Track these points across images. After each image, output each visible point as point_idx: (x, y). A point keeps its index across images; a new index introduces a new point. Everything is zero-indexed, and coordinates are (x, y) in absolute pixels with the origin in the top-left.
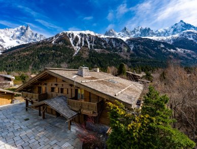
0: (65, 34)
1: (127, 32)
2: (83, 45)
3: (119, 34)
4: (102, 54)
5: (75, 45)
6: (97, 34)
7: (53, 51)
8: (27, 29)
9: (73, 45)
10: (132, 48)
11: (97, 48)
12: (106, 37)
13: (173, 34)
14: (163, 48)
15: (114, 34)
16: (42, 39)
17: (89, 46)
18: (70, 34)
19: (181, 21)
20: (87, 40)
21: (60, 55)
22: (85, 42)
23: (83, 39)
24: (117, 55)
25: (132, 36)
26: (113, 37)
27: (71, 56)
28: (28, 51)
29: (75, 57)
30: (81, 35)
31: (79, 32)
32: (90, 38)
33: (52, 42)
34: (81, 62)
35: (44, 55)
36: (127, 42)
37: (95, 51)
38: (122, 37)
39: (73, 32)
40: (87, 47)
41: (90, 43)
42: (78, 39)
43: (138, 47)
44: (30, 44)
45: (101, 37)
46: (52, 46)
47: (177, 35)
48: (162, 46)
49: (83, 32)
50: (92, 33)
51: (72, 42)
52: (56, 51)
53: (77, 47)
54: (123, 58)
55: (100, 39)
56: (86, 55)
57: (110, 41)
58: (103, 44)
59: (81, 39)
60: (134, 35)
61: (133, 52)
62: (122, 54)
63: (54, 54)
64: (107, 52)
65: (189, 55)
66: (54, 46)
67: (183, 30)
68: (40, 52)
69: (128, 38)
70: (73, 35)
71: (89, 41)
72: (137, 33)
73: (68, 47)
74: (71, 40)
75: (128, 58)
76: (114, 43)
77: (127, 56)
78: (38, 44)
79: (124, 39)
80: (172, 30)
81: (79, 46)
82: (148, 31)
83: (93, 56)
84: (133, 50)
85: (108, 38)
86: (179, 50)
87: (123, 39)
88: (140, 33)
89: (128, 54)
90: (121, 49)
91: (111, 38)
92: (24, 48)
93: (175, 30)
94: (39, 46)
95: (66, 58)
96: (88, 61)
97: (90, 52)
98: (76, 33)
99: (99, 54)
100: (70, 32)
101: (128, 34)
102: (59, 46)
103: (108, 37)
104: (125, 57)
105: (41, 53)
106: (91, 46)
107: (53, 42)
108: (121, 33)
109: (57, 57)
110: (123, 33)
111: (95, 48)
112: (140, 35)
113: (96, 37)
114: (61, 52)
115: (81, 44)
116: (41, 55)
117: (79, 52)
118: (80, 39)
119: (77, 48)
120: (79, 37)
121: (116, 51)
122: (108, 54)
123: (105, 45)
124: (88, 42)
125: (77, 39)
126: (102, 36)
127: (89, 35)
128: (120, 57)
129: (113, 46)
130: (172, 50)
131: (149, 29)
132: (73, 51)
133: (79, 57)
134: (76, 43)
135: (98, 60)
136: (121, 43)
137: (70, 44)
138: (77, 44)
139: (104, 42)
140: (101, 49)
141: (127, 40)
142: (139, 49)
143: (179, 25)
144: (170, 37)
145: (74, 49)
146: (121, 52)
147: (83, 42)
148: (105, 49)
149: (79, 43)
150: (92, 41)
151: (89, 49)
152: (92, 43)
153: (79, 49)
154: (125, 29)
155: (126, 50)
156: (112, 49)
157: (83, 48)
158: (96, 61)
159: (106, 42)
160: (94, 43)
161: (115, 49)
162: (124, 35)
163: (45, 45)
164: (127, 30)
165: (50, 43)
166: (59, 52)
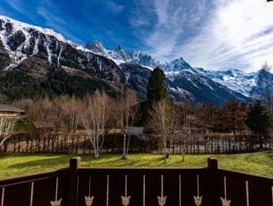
1: (122, 53)
3: (110, 53)
4: (76, 78)
5: (13, 49)
6: (69, 42)
10: (127, 78)
11: (68, 66)
12: (87, 50)
13: (174, 70)
15: (101, 51)
17: (50, 59)
19: (181, 58)
20: (46, 45)
22: (42, 48)
23: (37, 41)
25: (129, 61)
26: (99, 54)
29: (8, 73)
30: (35, 33)
31: (27, 26)
32: (54, 44)
34: (25, 86)
36: (121, 68)
37: (63, 70)
38: (114, 58)
40: (47, 59)
41: (53, 52)
42: (24, 39)
43: (136, 78)
45: (78, 48)
47: (177, 73)
49: (39, 29)
50: (60, 37)
51: (4, 39)
53: (19, 54)
54: (114, 89)
55: (74, 51)
56: (39, 74)
57: (93, 59)
58: (81, 61)
59: (32, 41)
60: (131, 60)
61: (129, 84)
62: (112, 84)
64: (86, 76)
65: (187, 96)
67: (182, 68)
69: (122, 61)
70: (9, 26)
71: (50, 48)
72: (135, 58)
75: (122, 92)
76: (100, 63)
77: (120, 87)
79: (118, 62)
80: (173, 65)
81: (23, 52)
82: (149, 60)
83: (56, 78)
84: (129, 81)
85: (90, 53)
86: (179, 89)
87: (115, 61)
88: (139, 60)
89: (121, 85)
90: (111, 75)
91: (97, 55)
93: (176, 66)
96: (43, 85)
97: (51, 69)
98: (20, 26)
99: (70, 77)
101: (124, 57)
103: (91, 51)
104: (117, 89)
106: (54, 60)
108: (112, 51)
110: (116, 53)
111: (62, 63)
112: (139, 62)
113: (68, 46)
115: (31, 49)
117: (21, 64)
118: (27, 39)
119: (17, 56)
120: (28, 36)
121: (104, 77)
122: (89, 79)
123: (85, 63)
124: (48, 50)
125: (20, 37)
126: (80, 48)
127: (52, 37)
128: (109, 87)
129: (98, 68)
131: (150, 57)
132: (4, 58)
133: (20, 74)
134: (16, 45)
135: (67, 86)
136: (113, 67)
138: (20, 48)
139: (82, 58)
140: (76, 68)
141: (122, 65)
142: (137, 81)
143: (180, 62)
144: (171, 73)
145: (8, 56)
146: (111, 80)
147: (36, 47)
148: (83, 70)
149: (25, 47)
150: (59, 51)
151: (48, 63)
152: (58, 55)
153: (23, 59)
154: (120, 49)
155: (119, 79)
156: (97, 72)
157: (34, 59)
158: (63, 89)
159: (87, 59)
160: (62, 55)
161: (101, 73)
162: (117, 56)
164: (122, 50)
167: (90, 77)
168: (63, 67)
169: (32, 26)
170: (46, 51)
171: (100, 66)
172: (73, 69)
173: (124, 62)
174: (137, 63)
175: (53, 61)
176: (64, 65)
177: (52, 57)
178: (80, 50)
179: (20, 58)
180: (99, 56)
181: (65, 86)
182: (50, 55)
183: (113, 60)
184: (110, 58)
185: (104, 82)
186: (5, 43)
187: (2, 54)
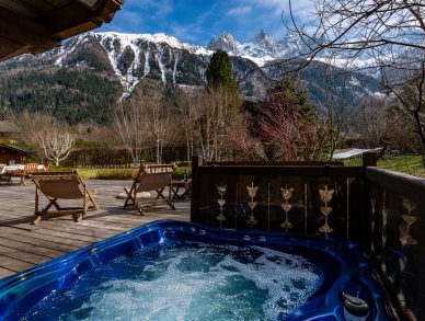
0: (94, 41)
1: (267, 43)
2: (146, 72)
3: (246, 48)
5: (124, 73)
6: (186, 46)
7: (58, 87)
9: (118, 73)
11: (187, 83)
12: (210, 52)
14: (356, 88)
15: (232, 48)
17: (163, 77)
18: (109, 39)
20: (158, 58)
21: (78, 99)
22: (154, 65)
23: (147, 55)
25: (281, 54)
27: (112, 101)
30: (142, 44)
31: (135, 37)
32: (166, 55)
33: (54, 60)
35: (29, 96)
36: (266, 70)
37: (181, 91)
38: (254, 56)
39: (120, 36)
40: (160, 78)
41: (167, 67)
42: (133, 56)
45: (198, 52)
46: (53, 71)
48: (355, 82)
49: (148, 37)
50: (173, 42)
51: (113, 62)
52: (67, 86)
53: (130, 78)
55: (193, 58)
58: (202, 71)
59: (142, 56)
60: (284, 52)
63: (59, 96)
66: (62, 72)
68: (16, 88)
69: (268, 58)
70: (117, 43)
71: (163, 61)
72: (292, 47)
73: (103, 75)
74: (112, 59)
78: (12, 64)
79: (260, 62)
81: (134, 75)
87: (256, 60)
90: (249, 86)
94: (15, 72)
95: (97, 108)
97: (167, 93)
98: (127, 40)
100: (109, 34)
101: (271, 49)
102: (75, 74)
105: (19, 92)
106: (169, 77)
107: (59, 61)
108: (251, 44)
109: (69, 102)
110: (257, 46)
111: (180, 80)
113: (185, 52)
114: (83, 91)
115: (142, 68)
116: (19, 98)
117: (134, 92)
118: (137, 55)
119: (129, 81)
120: (136, 50)
124: (161, 66)
125: (129, 54)
126: (201, 51)
127: (163, 44)
130: (378, 94)
132: (116, 87)
134: (126, 66)
136: (252, 72)
137: (109, 68)
138: (130, 70)
139: (204, 66)
140: (198, 84)
141: (268, 64)
145: (119, 83)
146: (250, 94)
147: (147, 63)
149: (136, 67)
150: (173, 63)
151: (162, 84)
152: (173, 69)
153: (135, 84)
154: (262, 36)
155: (263, 90)
157: (146, 82)
160: (178, 69)
162: (259, 51)
163: (34, 69)
164: (266, 38)
165: (50, 62)
166: (74, 91)
168: (181, 86)
169: (139, 36)
170: (158, 68)
172: (193, 87)
174: (297, 54)
175: (167, 79)
176: (182, 83)
177: (167, 75)
178: (201, 55)
179: (131, 84)
182: (163, 71)
183: (252, 59)
184: (247, 56)
186: (115, 66)
187: (114, 82)
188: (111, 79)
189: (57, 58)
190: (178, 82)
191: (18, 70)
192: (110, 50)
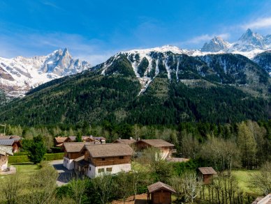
0: (123, 57)
1: (255, 39)
2: (157, 73)
3: (235, 46)
4: (198, 90)
5: (142, 76)
6: (185, 51)
7: (102, 88)
8: (64, 55)
9: (138, 76)
11: (187, 78)
15: (222, 47)
16: (85, 68)
17: (169, 76)
18: (132, 55)
20: (165, 63)
21: (114, 95)
22: (162, 68)
23: (157, 62)
24: (233, 89)
26: (221, 52)
27: (134, 95)
28: (62, 89)
29: (141, 98)
30: (154, 55)
32: (171, 59)
33: (100, 72)
34: (153, 107)
35: (87, 95)
36: (258, 62)
37: (182, 84)
38: (243, 51)
39: (139, 51)
40: (166, 76)
41: (171, 68)
42: (148, 63)
44: (66, 77)
45: (194, 55)
46: (100, 78)
49: (158, 50)
50: (176, 50)
51: (135, 69)
52: (108, 87)
53: (146, 79)
54: (250, 96)
55: (192, 59)
56: (162, 93)
57: (214, 62)
58: (199, 68)
59: (154, 63)
62: (246, 89)
63: (103, 94)
64: (209, 84)
66: (105, 79)
68: (80, 91)
69: (258, 51)
70: (137, 56)
71: (168, 64)
73: (129, 78)
74: (134, 66)
75: (265, 97)
76: (224, 64)
77: (261, 91)
78: (79, 76)
79: (250, 55)
81: (148, 76)
83: (177, 95)
85: (209, 55)
87: (245, 54)
89: (263, 87)
90: (242, 76)
91: (218, 56)
92: (57, 85)
94: (80, 81)
95: (125, 101)
96: (167, 104)
97: (172, 86)
98: (144, 53)
99: (190, 90)
100: (132, 52)
101: (259, 43)
102: (113, 79)
103: (210, 53)
104: (256, 95)
105: (82, 93)
106: (173, 75)
107: (103, 72)
108: (240, 42)
109: (108, 99)
110: (245, 43)
111: (181, 77)
113: (185, 56)
114: (116, 90)
115: (153, 71)
116: (81, 97)
117: (148, 88)
118: (150, 62)
119: (145, 81)
120: (150, 59)
121: (233, 81)
122: (213, 88)
123: (204, 70)
124: (167, 68)
125: (145, 63)
126: (197, 53)
127: (168, 53)
128: (241, 94)
129: (222, 70)
132: (137, 86)
133: (149, 97)
134: (143, 71)
135: (189, 101)
136: (243, 64)
137: (132, 74)
138: (146, 73)
139: (201, 64)
140: (196, 78)
141: (257, 57)
145: (139, 83)
146: (243, 82)
147: (157, 67)
148: (203, 78)
149: (149, 71)
150: (176, 65)
151: (168, 80)
152: (176, 69)
153: (149, 82)
154: (250, 34)
155: (256, 79)
156: (221, 77)
157: (156, 80)
158: (185, 105)
159: (206, 64)
160: (180, 68)
161: (228, 76)
162: (247, 47)
163: (90, 78)
164: (254, 35)
165: (99, 73)
166: (112, 90)
167: (213, 85)
168: (182, 81)
169: (151, 50)
170: (165, 70)
171: (225, 68)
172: (193, 81)
173: (261, 51)
175: (172, 77)
176: (183, 78)
177: (171, 74)
178: (197, 57)
179: (147, 82)
180: (220, 55)
181: (187, 103)
182: (168, 71)
183: (242, 53)
184: (236, 52)
185: (233, 88)
186: (136, 72)
187: (136, 82)
188: (134, 80)
189: (102, 70)
190: (180, 78)
191: (82, 79)
192: (133, 61)
